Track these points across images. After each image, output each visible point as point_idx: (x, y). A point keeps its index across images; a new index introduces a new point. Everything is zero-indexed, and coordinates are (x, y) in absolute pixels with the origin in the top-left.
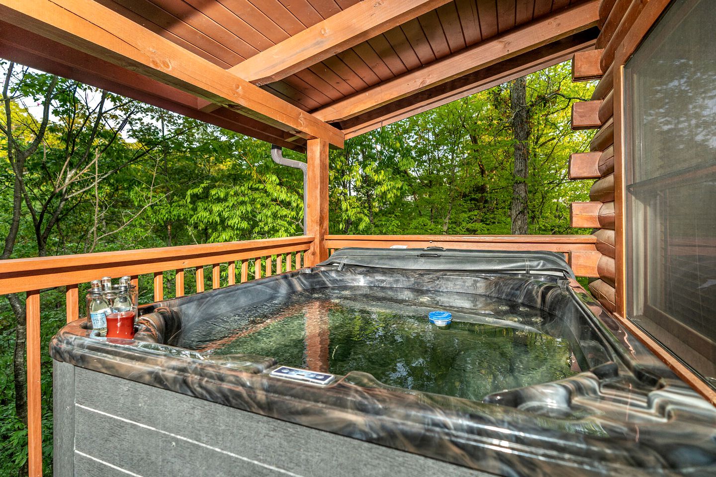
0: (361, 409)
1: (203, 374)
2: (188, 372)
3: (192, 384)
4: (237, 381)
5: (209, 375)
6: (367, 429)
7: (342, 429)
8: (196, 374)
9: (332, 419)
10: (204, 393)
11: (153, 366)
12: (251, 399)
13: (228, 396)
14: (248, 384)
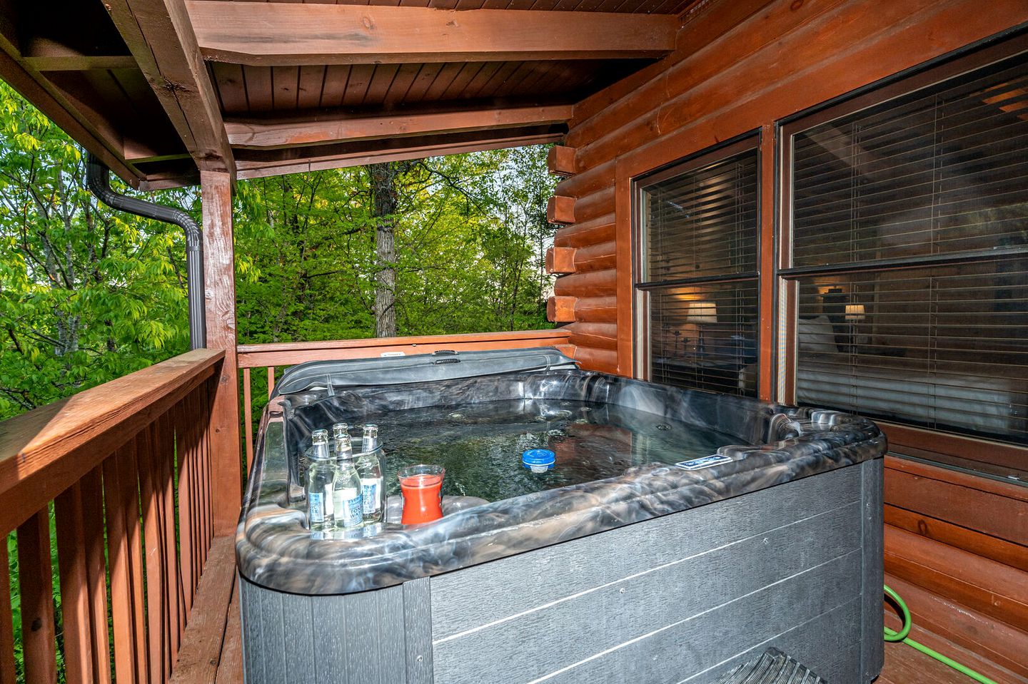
0: (780, 461)
1: (654, 490)
2: (636, 496)
3: (652, 504)
4: (691, 481)
5: (661, 488)
6: (790, 472)
7: (776, 481)
8: (646, 494)
9: (770, 475)
10: (666, 507)
11: (589, 509)
12: (712, 490)
13: (691, 498)
14: (702, 479)
